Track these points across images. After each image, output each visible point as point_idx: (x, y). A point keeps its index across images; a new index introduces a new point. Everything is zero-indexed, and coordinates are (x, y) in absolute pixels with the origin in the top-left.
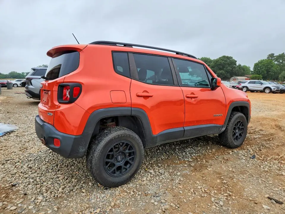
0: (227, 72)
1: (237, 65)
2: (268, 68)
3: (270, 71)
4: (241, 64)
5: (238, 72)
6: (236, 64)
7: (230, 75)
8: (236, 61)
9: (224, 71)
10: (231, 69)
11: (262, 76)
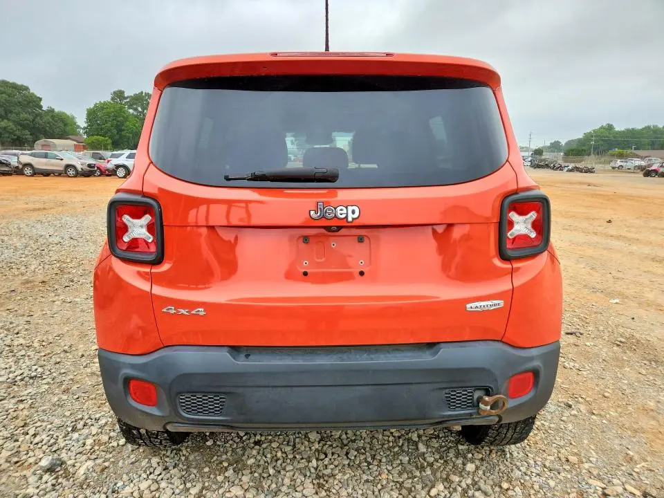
0: (21, 125)
1: (45, 108)
2: (119, 123)
3: (124, 130)
4: (53, 107)
5: (50, 127)
6: (41, 107)
7: (31, 135)
8: (41, 99)
9: (11, 124)
10: (31, 118)
11: (110, 141)
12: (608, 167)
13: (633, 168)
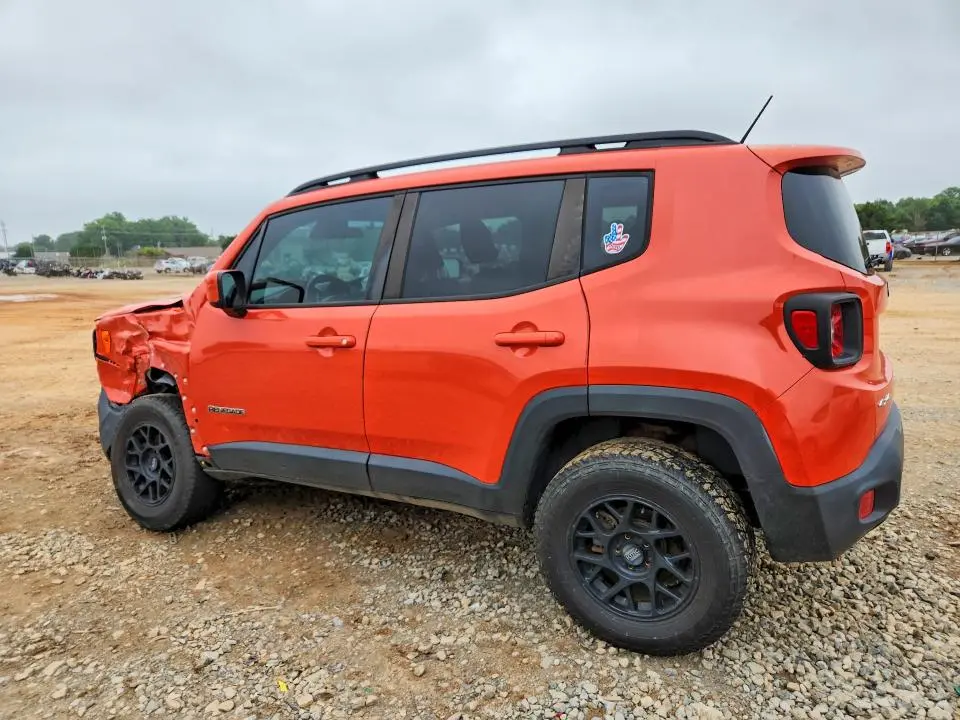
12: (152, 270)
13: (181, 271)
